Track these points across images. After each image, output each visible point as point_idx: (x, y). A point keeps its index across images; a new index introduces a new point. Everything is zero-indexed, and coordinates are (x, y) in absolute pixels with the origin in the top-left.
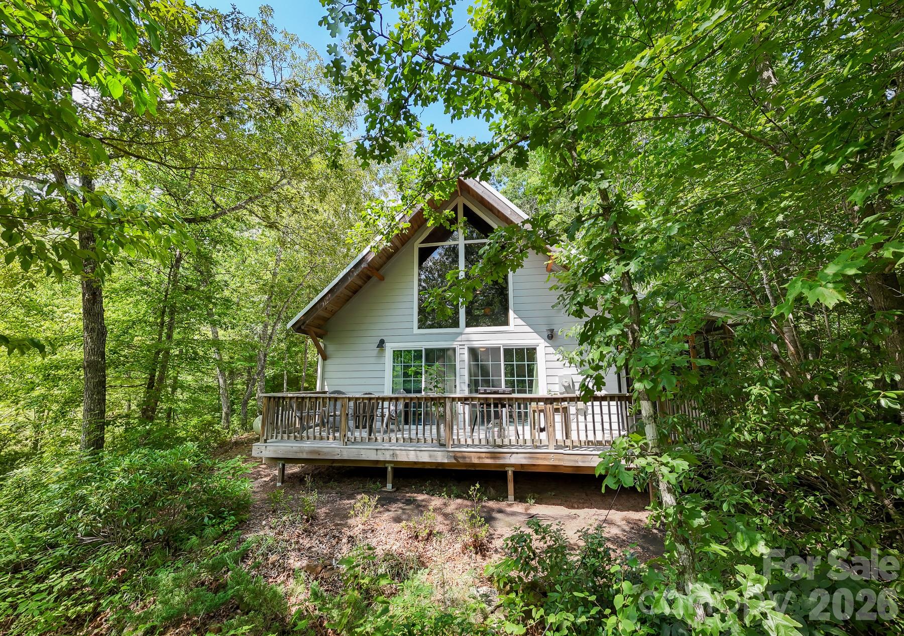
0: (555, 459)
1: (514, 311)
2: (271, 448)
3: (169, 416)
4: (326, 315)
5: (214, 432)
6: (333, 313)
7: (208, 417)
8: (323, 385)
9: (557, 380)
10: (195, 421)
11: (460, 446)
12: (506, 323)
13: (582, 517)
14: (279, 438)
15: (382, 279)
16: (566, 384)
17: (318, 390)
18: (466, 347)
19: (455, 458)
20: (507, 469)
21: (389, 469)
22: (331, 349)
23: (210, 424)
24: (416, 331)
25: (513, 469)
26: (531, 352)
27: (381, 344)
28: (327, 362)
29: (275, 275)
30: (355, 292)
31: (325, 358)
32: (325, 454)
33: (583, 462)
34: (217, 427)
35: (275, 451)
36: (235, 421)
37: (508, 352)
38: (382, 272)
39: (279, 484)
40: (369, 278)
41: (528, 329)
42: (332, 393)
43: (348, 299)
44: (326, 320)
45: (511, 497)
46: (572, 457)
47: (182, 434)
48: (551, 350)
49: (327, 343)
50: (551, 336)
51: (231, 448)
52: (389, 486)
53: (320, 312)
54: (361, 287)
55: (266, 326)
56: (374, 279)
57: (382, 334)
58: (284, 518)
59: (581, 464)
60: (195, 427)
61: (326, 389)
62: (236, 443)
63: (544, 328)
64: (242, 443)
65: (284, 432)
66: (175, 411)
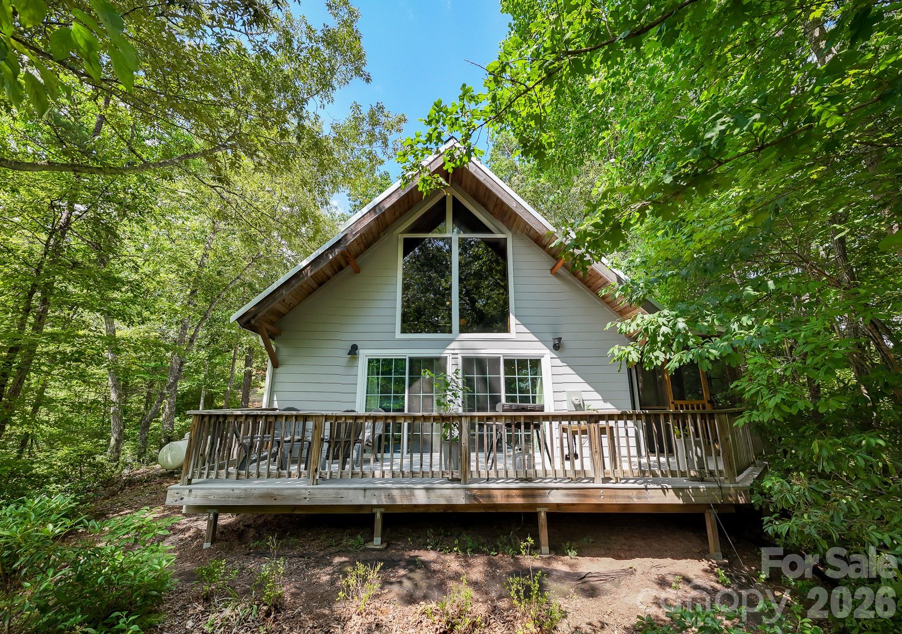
0: (605, 497)
1: (516, 316)
2: (200, 493)
3: (23, 444)
4: (282, 309)
5: (94, 466)
6: (291, 308)
7: (87, 446)
8: (271, 400)
9: (564, 396)
10: (64, 451)
11: (478, 480)
12: (506, 329)
13: (639, 572)
14: (213, 476)
15: (357, 271)
16: (577, 402)
17: (264, 407)
18: (460, 357)
19: (474, 497)
20: (538, 510)
21: (378, 515)
22: (284, 353)
23: (90, 454)
24: (399, 335)
25: (546, 509)
26: (536, 363)
27: (354, 350)
28: (278, 370)
29: (201, 266)
30: (321, 284)
31: (276, 365)
32: (285, 498)
33: (639, 498)
34: (99, 458)
35: (205, 497)
36: (128, 452)
37: (509, 363)
38: (359, 261)
39: (207, 545)
40: (341, 268)
41: (531, 337)
42: (285, 410)
43: (311, 292)
44: (280, 315)
45: (545, 548)
46: (625, 493)
47: (41, 470)
48: (558, 362)
49: (279, 346)
50: (557, 346)
51: (122, 489)
52: (377, 542)
53: (276, 305)
54: (329, 278)
55: (184, 328)
56: (348, 270)
57: (355, 338)
58: (227, 612)
59: (636, 501)
60: (63, 459)
61: (276, 405)
62: (131, 482)
63: (550, 338)
64: (140, 481)
65: (221, 467)
66: (34, 437)
